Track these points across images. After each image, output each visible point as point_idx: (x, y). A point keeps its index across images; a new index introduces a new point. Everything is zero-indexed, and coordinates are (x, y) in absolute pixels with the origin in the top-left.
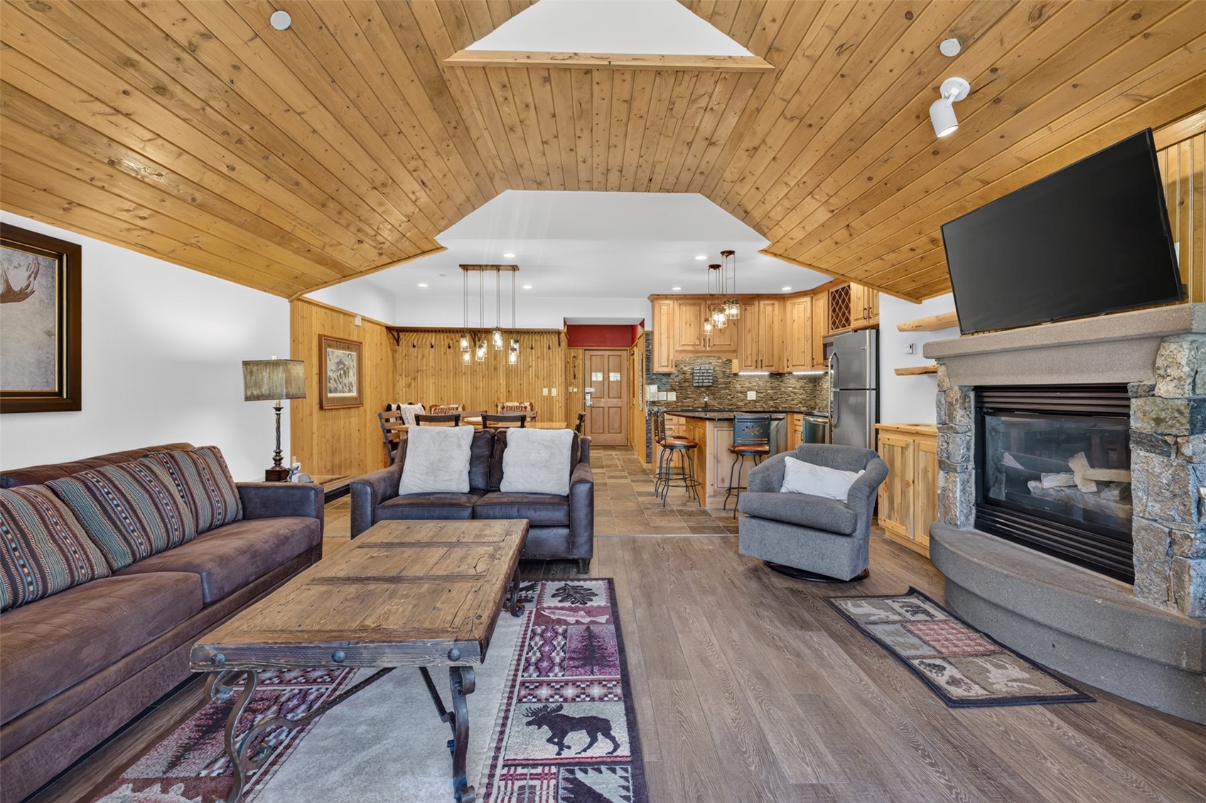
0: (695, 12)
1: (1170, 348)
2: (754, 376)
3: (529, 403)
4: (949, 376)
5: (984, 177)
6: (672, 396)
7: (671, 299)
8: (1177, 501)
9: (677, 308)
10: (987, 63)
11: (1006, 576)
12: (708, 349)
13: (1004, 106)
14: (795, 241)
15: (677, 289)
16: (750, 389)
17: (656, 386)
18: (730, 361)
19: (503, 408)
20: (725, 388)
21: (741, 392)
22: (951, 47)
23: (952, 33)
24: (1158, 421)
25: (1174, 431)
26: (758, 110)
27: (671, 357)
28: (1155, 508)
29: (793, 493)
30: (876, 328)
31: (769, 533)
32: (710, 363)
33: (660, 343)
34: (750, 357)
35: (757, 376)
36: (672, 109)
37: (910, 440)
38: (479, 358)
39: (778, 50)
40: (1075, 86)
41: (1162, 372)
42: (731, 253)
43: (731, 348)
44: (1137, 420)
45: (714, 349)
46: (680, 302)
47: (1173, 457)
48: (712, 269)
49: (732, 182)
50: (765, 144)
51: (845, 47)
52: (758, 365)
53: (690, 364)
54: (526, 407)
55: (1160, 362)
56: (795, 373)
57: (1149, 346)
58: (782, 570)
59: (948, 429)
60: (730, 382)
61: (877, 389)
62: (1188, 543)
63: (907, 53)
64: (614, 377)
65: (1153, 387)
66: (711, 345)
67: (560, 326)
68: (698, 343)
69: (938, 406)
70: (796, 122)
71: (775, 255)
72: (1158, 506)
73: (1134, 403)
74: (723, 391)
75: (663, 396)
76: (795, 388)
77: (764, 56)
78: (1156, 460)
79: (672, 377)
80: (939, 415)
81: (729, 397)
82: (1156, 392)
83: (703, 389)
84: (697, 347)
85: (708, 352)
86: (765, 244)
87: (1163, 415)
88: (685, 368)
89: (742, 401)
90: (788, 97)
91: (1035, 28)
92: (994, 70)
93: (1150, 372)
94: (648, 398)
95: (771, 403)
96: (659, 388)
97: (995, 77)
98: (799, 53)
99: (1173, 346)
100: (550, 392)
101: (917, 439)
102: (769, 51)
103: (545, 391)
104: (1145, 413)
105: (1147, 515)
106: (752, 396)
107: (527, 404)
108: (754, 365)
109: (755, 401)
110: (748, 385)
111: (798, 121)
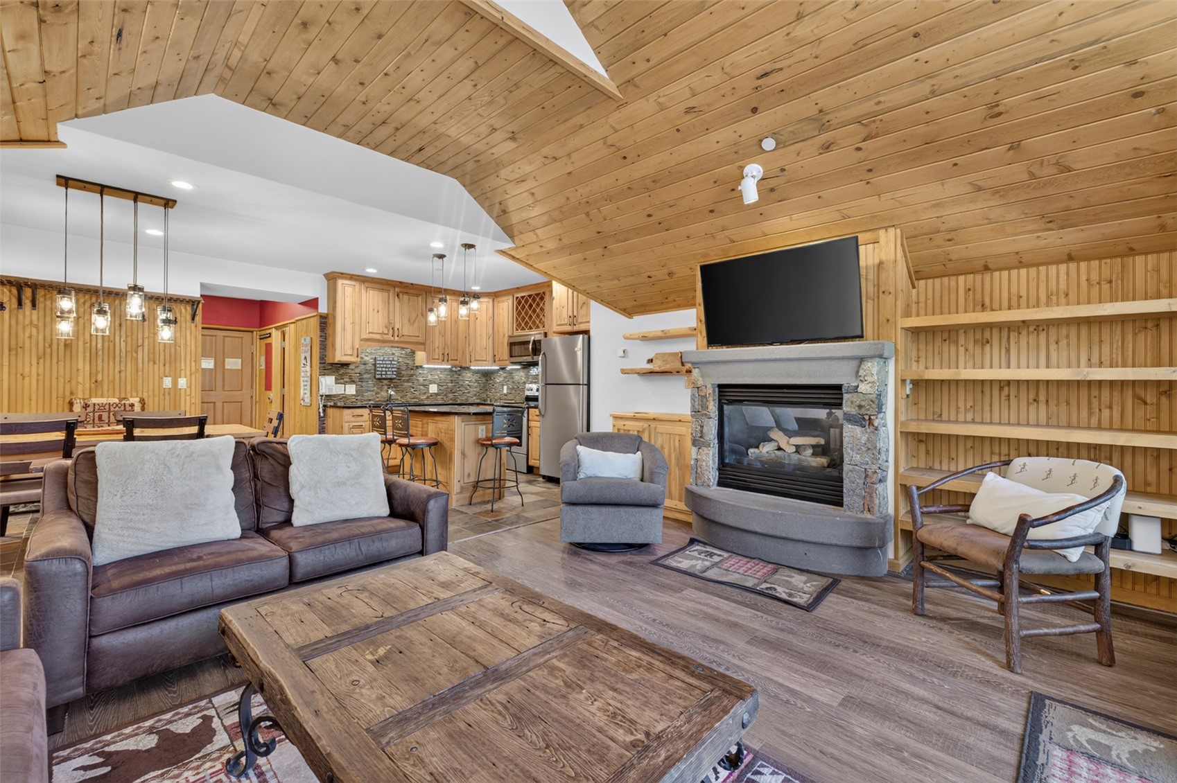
0: (573, 13)
1: (868, 365)
2: (435, 369)
3: (138, 399)
4: (702, 376)
5: (733, 237)
6: (351, 390)
7: (356, 280)
8: (869, 452)
9: (363, 291)
10: (780, 164)
11: (781, 515)
12: (396, 338)
13: (774, 195)
14: (543, 249)
15: (371, 271)
16: (432, 382)
17: (333, 378)
18: (413, 352)
19: (86, 406)
20: (408, 381)
21: (424, 385)
22: (769, 144)
23: (774, 135)
24: (860, 407)
25: (869, 413)
26: (581, 126)
27: (357, 346)
28: (857, 458)
29: (590, 477)
30: (586, 332)
31: (593, 516)
32: (393, 354)
33: (344, 329)
34: (437, 350)
35: (440, 369)
36: (511, 92)
37: (646, 425)
38: (97, 330)
39: (635, 86)
40: (819, 197)
41: (862, 378)
42: (471, 246)
43: (420, 340)
44: (847, 406)
45: (401, 339)
46: (367, 284)
47: (867, 427)
48: (436, 259)
49: (506, 180)
50: (570, 158)
51: (695, 110)
52: (445, 358)
53: (371, 353)
54: (132, 405)
55: (861, 373)
56: (472, 368)
57: (855, 363)
58: (592, 547)
59: (702, 415)
60: (412, 375)
61: (589, 385)
62: (875, 475)
63: (736, 135)
64: (233, 364)
65: (858, 387)
66: (400, 335)
67: (195, 293)
68: (386, 332)
69: (693, 399)
70: (614, 149)
71: (513, 258)
72: (859, 456)
73: (846, 396)
74: (406, 384)
75: (338, 390)
76: (470, 382)
77: (619, 83)
78: (858, 429)
79: (352, 367)
80: (693, 406)
81: (412, 390)
82: (859, 390)
83: (385, 382)
84: (385, 336)
85: (397, 342)
86: (508, 245)
87: (863, 403)
88: (366, 358)
89: (425, 393)
90: (618, 127)
91: (821, 154)
92: (783, 170)
93: (854, 379)
94: (324, 391)
95: (451, 396)
96: (336, 379)
97: (781, 174)
98: (653, 97)
99: (869, 364)
100: (175, 383)
101: (653, 424)
102: (628, 83)
103: (167, 382)
104: (852, 403)
105: (852, 463)
106: (433, 389)
107: (135, 400)
108: (441, 357)
109: (437, 394)
110: (430, 377)
111: (616, 150)
